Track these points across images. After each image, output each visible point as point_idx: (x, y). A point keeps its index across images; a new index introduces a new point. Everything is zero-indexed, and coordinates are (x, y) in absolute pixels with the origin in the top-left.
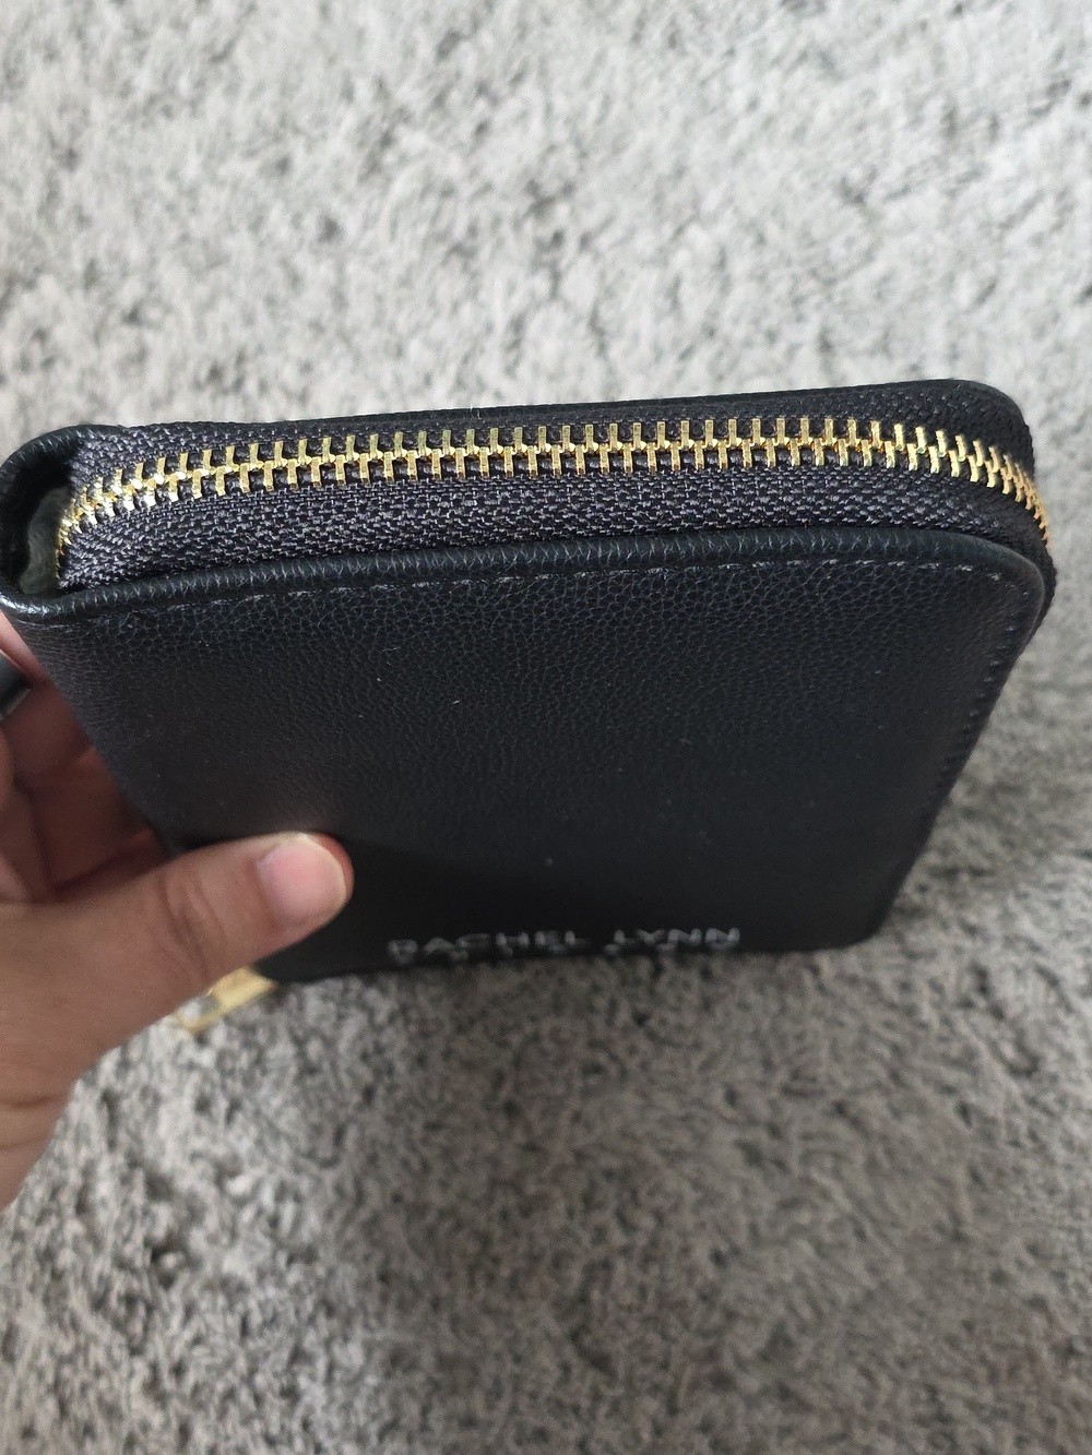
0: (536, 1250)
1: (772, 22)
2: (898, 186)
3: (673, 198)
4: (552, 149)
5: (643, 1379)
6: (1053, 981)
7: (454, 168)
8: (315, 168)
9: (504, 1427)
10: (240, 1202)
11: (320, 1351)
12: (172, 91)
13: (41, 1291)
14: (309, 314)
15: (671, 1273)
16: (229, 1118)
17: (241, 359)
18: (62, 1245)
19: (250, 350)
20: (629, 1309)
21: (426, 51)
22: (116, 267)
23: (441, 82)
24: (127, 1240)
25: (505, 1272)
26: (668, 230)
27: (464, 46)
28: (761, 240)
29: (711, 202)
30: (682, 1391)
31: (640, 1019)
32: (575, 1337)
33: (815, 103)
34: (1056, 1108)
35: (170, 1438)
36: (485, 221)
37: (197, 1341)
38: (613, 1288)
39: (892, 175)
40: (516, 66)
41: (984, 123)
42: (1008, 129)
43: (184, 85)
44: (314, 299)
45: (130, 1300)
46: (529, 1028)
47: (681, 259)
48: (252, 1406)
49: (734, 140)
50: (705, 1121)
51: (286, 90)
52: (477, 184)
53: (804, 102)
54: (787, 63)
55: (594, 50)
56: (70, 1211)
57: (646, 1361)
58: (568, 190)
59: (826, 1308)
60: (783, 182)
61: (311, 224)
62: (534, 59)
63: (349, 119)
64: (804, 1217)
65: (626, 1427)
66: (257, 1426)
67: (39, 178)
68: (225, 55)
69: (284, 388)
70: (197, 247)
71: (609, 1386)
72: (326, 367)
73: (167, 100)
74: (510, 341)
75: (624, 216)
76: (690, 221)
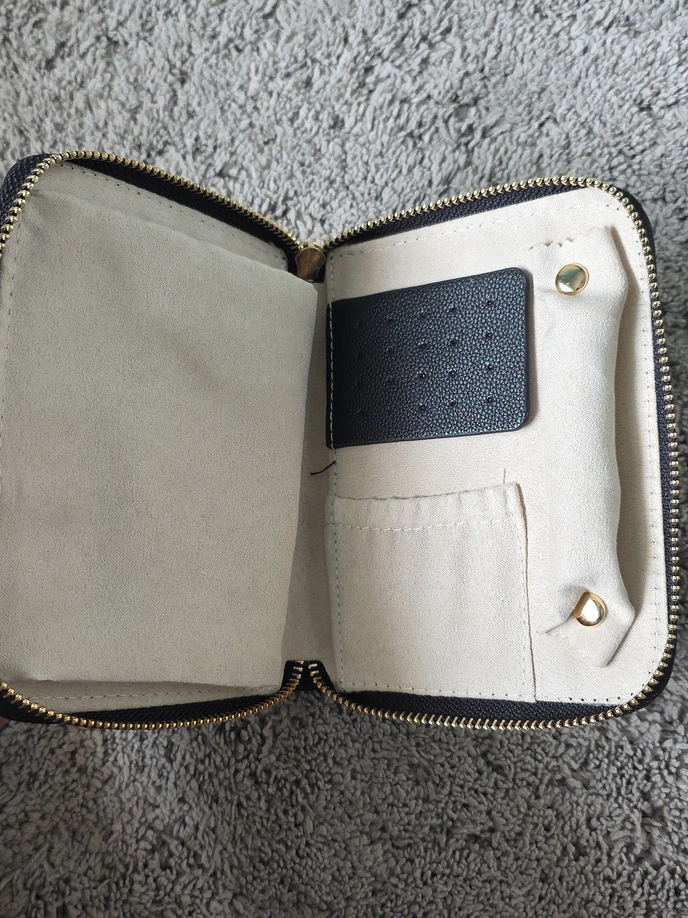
2: (671, 100)
3: (538, 106)
4: (467, 74)
5: (522, 780)
7: (409, 87)
8: (326, 83)
12: (241, 36)
14: (326, 173)
17: (286, 198)
19: (291, 194)
21: (392, 15)
22: (210, 143)
23: (400, 32)
26: (535, 125)
27: (415, 10)
28: (590, 131)
29: (559, 112)
30: (543, 787)
32: (484, 755)
33: (623, 48)
36: (428, 120)
39: (669, 95)
40: (445, 24)
43: (248, 33)
44: (328, 165)
47: (543, 143)
49: (575, 71)
51: (309, 38)
52: (423, 95)
53: (617, 49)
54: (606, 23)
55: (491, 15)
57: (523, 770)
58: (476, 101)
60: (604, 96)
61: (326, 121)
62: (456, 18)
63: (347, 56)
65: (512, 804)
67: (165, 87)
68: (271, 14)
69: (310, 215)
70: (257, 130)
71: (504, 782)
72: (335, 204)
73: (238, 42)
74: (441, 188)
75: (510, 115)
76: (548, 119)
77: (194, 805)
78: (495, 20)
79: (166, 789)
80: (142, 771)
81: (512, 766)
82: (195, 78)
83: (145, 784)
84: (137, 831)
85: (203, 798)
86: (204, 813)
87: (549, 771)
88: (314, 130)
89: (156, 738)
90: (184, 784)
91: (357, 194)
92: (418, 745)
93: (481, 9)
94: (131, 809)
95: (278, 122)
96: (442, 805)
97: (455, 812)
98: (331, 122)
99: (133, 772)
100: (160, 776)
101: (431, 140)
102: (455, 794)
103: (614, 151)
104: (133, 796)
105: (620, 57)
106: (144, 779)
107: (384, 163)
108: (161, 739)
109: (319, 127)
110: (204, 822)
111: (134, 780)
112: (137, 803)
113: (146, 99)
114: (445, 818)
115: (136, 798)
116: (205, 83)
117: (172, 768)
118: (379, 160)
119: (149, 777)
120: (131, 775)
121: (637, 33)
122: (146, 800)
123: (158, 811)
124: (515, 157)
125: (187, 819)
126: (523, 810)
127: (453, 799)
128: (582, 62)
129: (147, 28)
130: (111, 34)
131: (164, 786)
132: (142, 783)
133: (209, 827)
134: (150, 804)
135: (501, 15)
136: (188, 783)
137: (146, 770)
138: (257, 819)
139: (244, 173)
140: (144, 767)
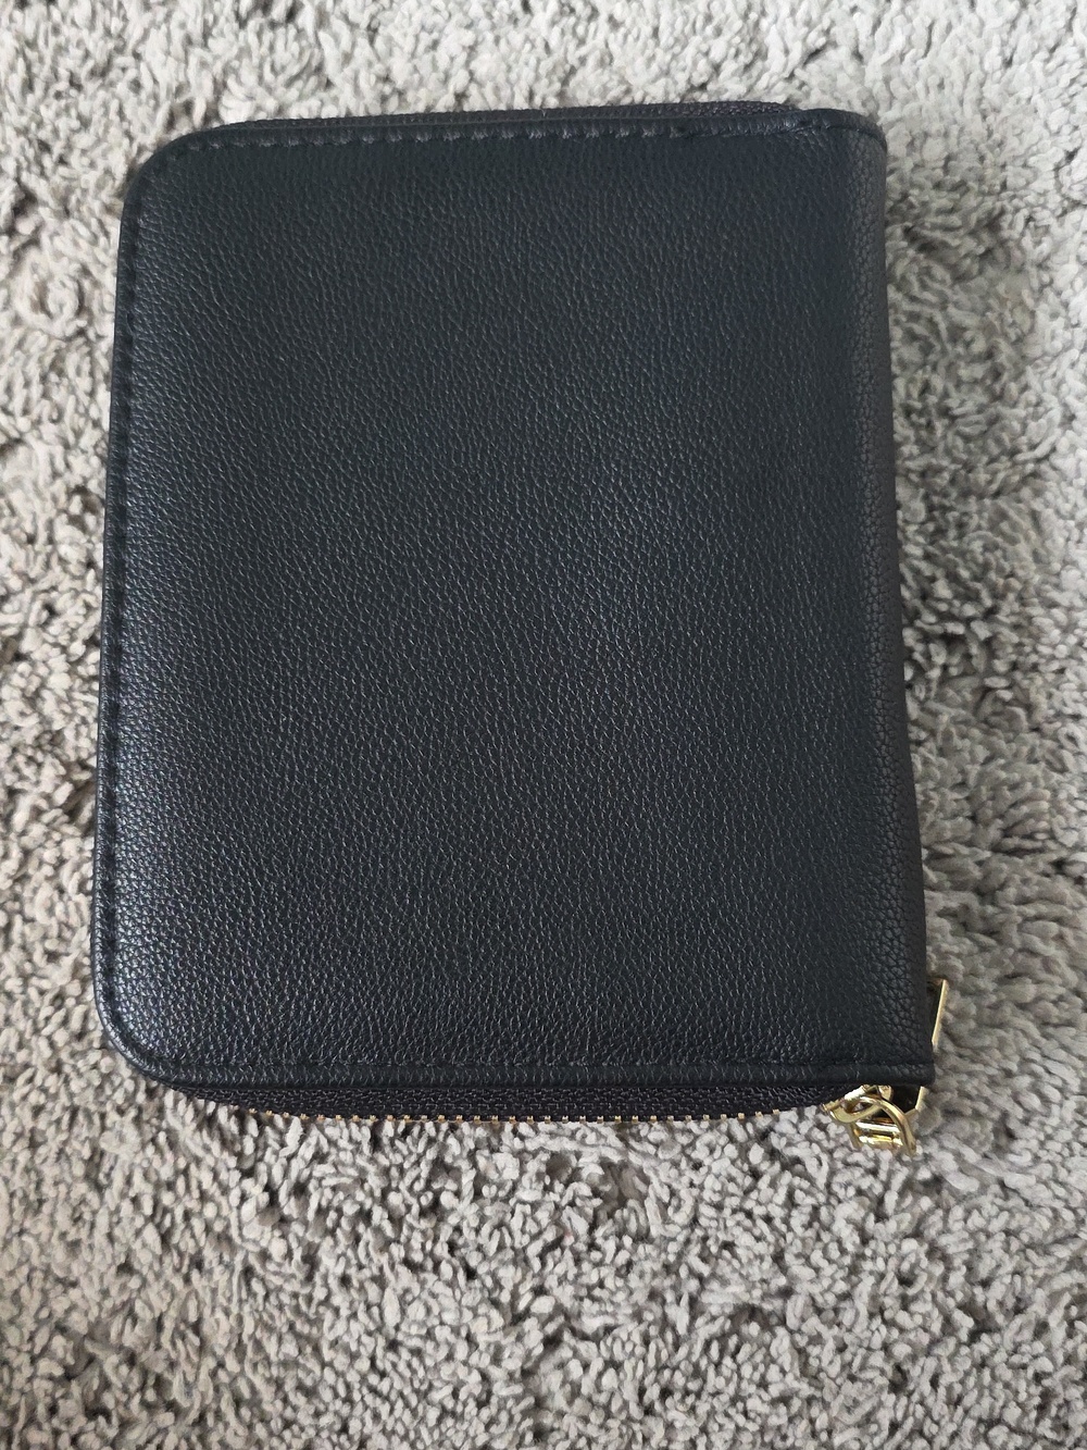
11: (464, 1165)
35: (295, 1267)
37: (319, 1157)
48: (389, 1231)
59: (1055, 1095)
64: (1028, 991)
66: (398, 1252)
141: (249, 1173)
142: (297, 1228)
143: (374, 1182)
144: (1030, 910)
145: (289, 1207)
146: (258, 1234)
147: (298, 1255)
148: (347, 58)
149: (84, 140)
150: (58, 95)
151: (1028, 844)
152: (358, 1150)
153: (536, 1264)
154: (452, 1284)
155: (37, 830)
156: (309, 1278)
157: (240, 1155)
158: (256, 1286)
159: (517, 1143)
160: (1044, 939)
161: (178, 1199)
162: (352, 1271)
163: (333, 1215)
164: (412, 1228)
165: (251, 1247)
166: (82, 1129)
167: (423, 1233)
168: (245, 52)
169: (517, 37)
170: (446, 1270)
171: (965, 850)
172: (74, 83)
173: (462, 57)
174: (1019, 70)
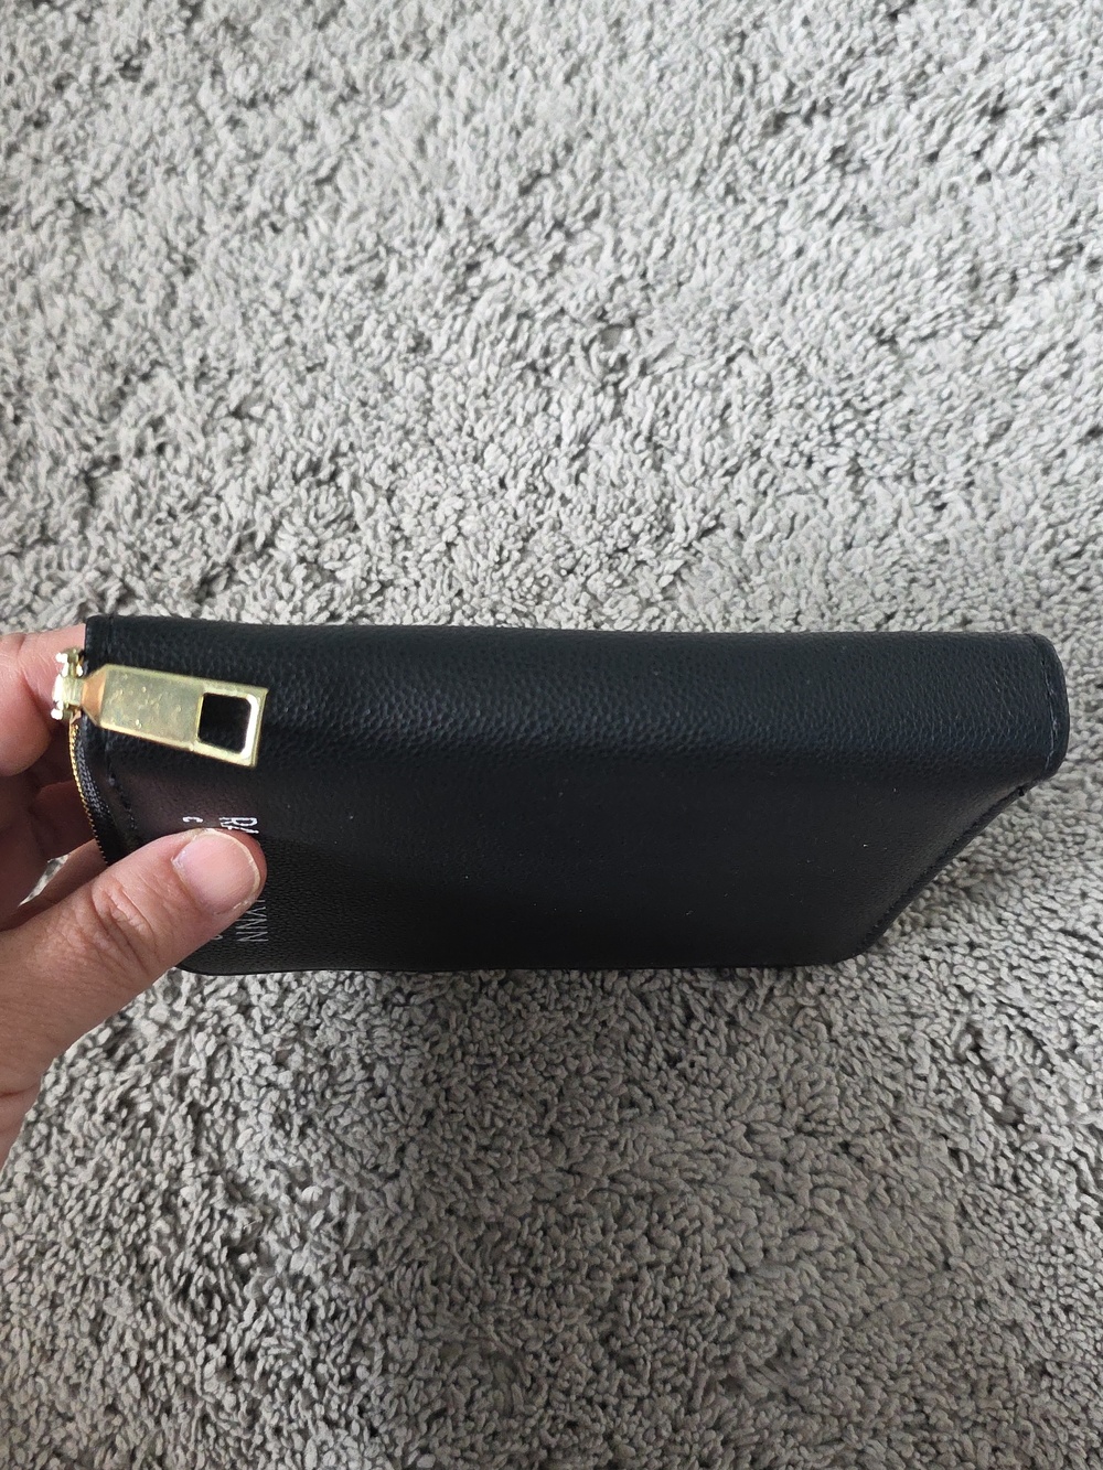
0: (573, 1264)
1: (821, 176)
2: (926, 331)
3: (725, 331)
4: (621, 280)
5: (665, 1382)
6: (1039, 1045)
7: (532, 295)
8: (406, 285)
9: (541, 1419)
10: (310, 1208)
11: (377, 1346)
12: (281, 209)
13: (128, 1282)
14: (399, 418)
15: (692, 1288)
16: (302, 1134)
17: (336, 454)
18: (147, 1241)
19: (344, 447)
20: (656, 1318)
21: (511, 188)
22: (224, 365)
23: (522, 215)
24: (206, 1239)
25: (545, 1282)
26: (721, 359)
27: (546, 182)
28: (802, 372)
29: (757, 341)
30: (699, 1395)
31: (673, 1061)
32: (605, 1340)
33: (856, 252)
34: (1039, 1158)
35: (240, 1418)
36: (557, 345)
37: (267, 1331)
38: (641, 1300)
39: (922, 323)
40: (590, 206)
41: (1005, 276)
42: (1025, 284)
43: (291, 205)
44: (403, 407)
45: (208, 1292)
46: (573, 1065)
47: (731, 386)
48: (315, 1393)
49: (783, 282)
50: (727, 1155)
51: (383, 216)
52: (554, 308)
53: (847, 252)
54: (832, 214)
55: (660, 195)
56: (156, 1212)
57: (666, 1365)
58: (633, 320)
59: (828, 1324)
60: (826, 320)
61: (404, 340)
62: (607, 198)
63: (440, 245)
64: (812, 1242)
65: (647, 1424)
66: (319, 1410)
67: (158, 279)
68: (329, 179)
69: (372, 482)
70: (297, 349)
71: (634, 1386)
72: (410, 465)
73: (275, 217)
74: (575, 449)
75: (683, 344)
76: (740, 350)
77: (130, 1417)
78: (666, 202)
79: (87, 1390)
80: (50, 1359)
81: (649, 1358)
82: (205, 268)
83: (52, 1380)
84: (34, 1460)
85: (147, 1404)
86: (146, 1432)
87: (710, 1366)
88: (385, 353)
89: (78, 1305)
90: (118, 1382)
91: (446, 452)
92: (499, 1322)
93: (645, 185)
94: (27, 1422)
95: (330, 339)
96: (532, 1422)
97: (553, 1435)
98: (412, 343)
99: (34, 1360)
100: (79, 1367)
101: (562, 375)
102: (555, 1404)
103: (838, 403)
104: (32, 1399)
105: (850, 265)
106: (53, 1372)
107: (489, 407)
108: (85, 1306)
109: (393, 349)
110: (144, 1447)
111: (37, 1374)
112: (38, 1412)
113: (128, 297)
114: (536, 1443)
115: (36, 1404)
116: (220, 275)
117: (100, 1355)
118: (482, 403)
119: (60, 1369)
120: (30, 1365)
121: (878, 231)
122: (52, 1407)
123: (71, 1426)
124: (689, 406)
125: (118, 1440)
126: (664, 1433)
127: (551, 1412)
128: (793, 271)
129: (136, 192)
130: (81, 198)
131: (84, 1385)
132: (47, 1379)
133: (153, 1454)
134: (59, 1415)
135: (674, 197)
136: (124, 1380)
137: (57, 1357)
138: (231, 1442)
139: (273, 412)
140: (53, 1351)
141: (213, 1340)
142: (245, 1386)
143: (307, 1353)
144: (820, 1180)
145: (241, 1369)
146: (215, 1387)
147: (243, 1407)
148: (371, 511)
149: (173, 555)
150: (159, 522)
151: (822, 1128)
152: (297, 1328)
153: (424, 1428)
154: (358, 1439)
155: (82, 1064)
156: (250, 1428)
157: (207, 1325)
158: (210, 1430)
159: (419, 1333)
160: (829, 1203)
161: (156, 1356)
162: (284, 1424)
163: (273, 1377)
164: (332, 1393)
165: (209, 1399)
166: (91, 1295)
167: (341, 1397)
168: (296, 502)
169: (494, 507)
170: (355, 1427)
171: (774, 1129)
172: (171, 514)
173: (455, 517)
174: (856, 552)
